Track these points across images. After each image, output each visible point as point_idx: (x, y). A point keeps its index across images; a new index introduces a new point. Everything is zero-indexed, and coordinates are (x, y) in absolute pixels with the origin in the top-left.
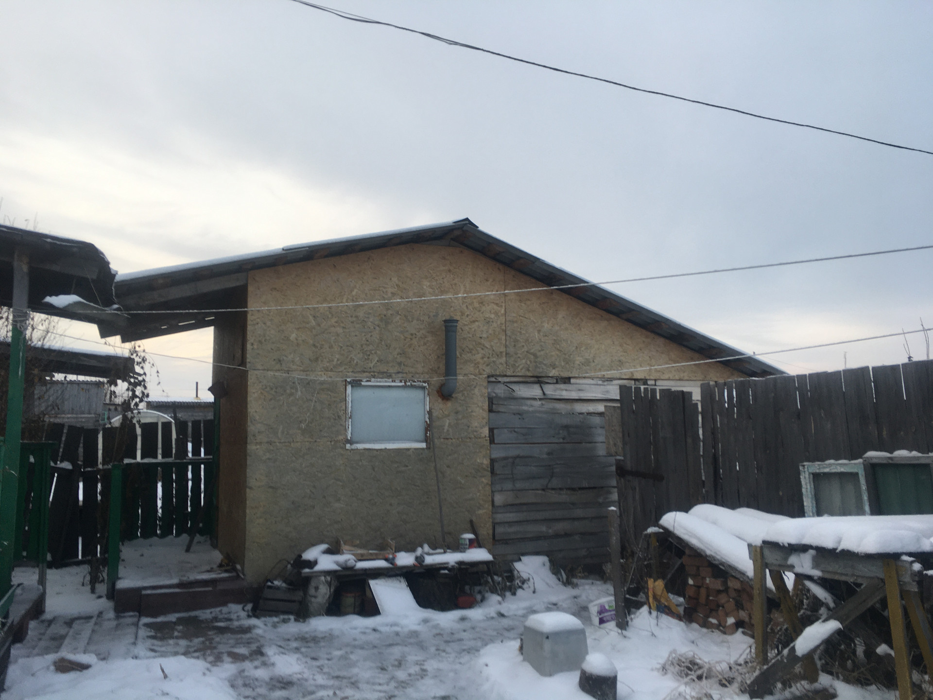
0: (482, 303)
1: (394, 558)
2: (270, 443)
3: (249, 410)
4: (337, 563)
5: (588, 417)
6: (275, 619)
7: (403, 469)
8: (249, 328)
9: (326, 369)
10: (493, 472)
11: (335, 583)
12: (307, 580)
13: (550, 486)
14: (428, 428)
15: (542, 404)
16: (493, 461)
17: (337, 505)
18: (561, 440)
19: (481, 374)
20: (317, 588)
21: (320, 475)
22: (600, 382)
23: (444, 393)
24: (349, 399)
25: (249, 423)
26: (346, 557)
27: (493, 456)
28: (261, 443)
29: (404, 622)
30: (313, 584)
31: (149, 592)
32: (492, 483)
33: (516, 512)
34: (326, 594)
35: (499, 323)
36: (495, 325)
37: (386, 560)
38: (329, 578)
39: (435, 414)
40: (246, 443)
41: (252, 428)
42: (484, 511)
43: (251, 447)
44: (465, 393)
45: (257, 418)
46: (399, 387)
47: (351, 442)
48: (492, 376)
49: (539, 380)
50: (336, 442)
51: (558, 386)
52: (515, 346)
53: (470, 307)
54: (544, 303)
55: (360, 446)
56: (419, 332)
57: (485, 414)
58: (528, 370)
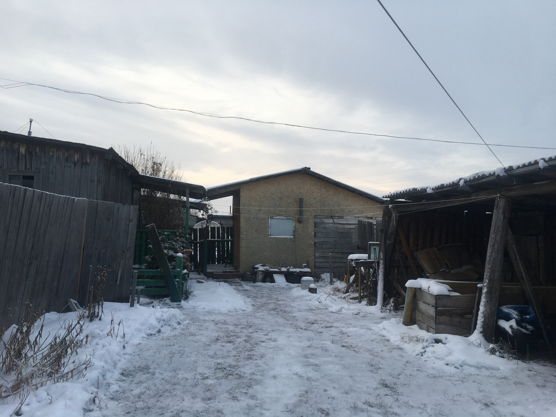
0: (313, 192)
1: (281, 269)
2: (246, 234)
3: (241, 225)
4: (264, 269)
5: (350, 229)
6: (247, 282)
7: (286, 244)
8: (241, 202)
9: (263, 213)
10: (315, 246)
11: (264, 274)
12: (256, 272)
13: (334, 251)
14: (294, 232)
15: (333, 225)
16: (315, 243)
17: (266, 253)
18: (339, 237)
19: (312, 215)
20: (259, 275)
21: (261, 244)
22: (354, 218)
23: (300, 221)
24: (270, 222)
25: (241, 229)
26: (267, 268)
27: (315, 241)
28: (244, 235)
29: (281, 285)
30: (258, 274)
31: (215, 273)
32: (315, 250)
33: (323, 259)
34: (261, 277)
35: (318, 199)
36: (317, 199)
37: (278, 269)
38: (262, 273)
39: (296, 227)
40: (240, 234)
41: (241, 230)
42: (312, 258)
43: (241, 236)
44: (307, 221)
45: (243, 227)
46: (285, 219)
47: (270, 235)
48: (316, 216)
49: (332, 217)
50: (266, 235)
51: (339, 219)
52: (324, 206)
53: (309, 194)
54: (335, 192)
55: (273, 236)
56: (292, 202)
57: (313, 228)
58: (328, 214)
